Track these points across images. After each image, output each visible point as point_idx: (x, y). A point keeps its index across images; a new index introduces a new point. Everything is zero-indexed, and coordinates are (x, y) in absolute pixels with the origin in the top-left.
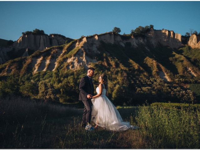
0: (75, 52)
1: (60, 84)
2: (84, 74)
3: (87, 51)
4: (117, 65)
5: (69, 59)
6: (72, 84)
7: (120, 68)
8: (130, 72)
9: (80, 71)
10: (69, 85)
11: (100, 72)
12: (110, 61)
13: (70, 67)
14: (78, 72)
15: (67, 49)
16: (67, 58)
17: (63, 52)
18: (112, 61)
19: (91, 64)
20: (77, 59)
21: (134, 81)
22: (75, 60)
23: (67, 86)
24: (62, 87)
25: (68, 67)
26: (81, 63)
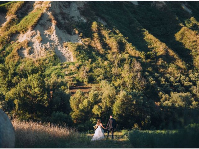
0: (35, 20)
1: (13, 90)
2: (56, 67)
3: (60, 18)
4: (121, 47)
5: (21, 34)
6: (36, 90)
7: (127, 53)
8: (149, 60)
9: (47, 61)
10: (30, 92)
11: (86, 62)
12: (107, 38)
13: (26, 52)
14: (41, 62)
15: (16, 13)
16: (17, 33)
17: (8, 18)
18: (110, 37)
19: (69, 45)
20: (39, 35)
21: (156, 79)
22: (36, 37)
23: (26, 93)
24: (18, 96)
25: (20, 51)
26: (48, 44)
